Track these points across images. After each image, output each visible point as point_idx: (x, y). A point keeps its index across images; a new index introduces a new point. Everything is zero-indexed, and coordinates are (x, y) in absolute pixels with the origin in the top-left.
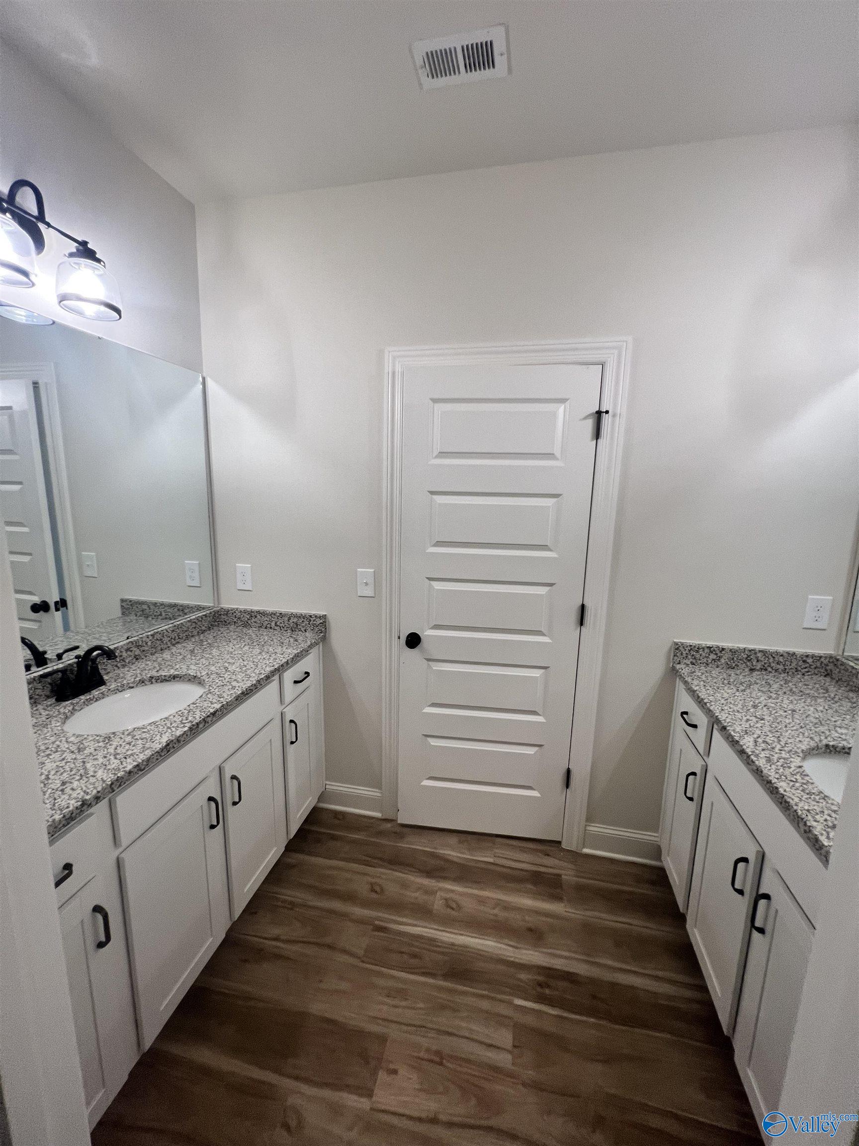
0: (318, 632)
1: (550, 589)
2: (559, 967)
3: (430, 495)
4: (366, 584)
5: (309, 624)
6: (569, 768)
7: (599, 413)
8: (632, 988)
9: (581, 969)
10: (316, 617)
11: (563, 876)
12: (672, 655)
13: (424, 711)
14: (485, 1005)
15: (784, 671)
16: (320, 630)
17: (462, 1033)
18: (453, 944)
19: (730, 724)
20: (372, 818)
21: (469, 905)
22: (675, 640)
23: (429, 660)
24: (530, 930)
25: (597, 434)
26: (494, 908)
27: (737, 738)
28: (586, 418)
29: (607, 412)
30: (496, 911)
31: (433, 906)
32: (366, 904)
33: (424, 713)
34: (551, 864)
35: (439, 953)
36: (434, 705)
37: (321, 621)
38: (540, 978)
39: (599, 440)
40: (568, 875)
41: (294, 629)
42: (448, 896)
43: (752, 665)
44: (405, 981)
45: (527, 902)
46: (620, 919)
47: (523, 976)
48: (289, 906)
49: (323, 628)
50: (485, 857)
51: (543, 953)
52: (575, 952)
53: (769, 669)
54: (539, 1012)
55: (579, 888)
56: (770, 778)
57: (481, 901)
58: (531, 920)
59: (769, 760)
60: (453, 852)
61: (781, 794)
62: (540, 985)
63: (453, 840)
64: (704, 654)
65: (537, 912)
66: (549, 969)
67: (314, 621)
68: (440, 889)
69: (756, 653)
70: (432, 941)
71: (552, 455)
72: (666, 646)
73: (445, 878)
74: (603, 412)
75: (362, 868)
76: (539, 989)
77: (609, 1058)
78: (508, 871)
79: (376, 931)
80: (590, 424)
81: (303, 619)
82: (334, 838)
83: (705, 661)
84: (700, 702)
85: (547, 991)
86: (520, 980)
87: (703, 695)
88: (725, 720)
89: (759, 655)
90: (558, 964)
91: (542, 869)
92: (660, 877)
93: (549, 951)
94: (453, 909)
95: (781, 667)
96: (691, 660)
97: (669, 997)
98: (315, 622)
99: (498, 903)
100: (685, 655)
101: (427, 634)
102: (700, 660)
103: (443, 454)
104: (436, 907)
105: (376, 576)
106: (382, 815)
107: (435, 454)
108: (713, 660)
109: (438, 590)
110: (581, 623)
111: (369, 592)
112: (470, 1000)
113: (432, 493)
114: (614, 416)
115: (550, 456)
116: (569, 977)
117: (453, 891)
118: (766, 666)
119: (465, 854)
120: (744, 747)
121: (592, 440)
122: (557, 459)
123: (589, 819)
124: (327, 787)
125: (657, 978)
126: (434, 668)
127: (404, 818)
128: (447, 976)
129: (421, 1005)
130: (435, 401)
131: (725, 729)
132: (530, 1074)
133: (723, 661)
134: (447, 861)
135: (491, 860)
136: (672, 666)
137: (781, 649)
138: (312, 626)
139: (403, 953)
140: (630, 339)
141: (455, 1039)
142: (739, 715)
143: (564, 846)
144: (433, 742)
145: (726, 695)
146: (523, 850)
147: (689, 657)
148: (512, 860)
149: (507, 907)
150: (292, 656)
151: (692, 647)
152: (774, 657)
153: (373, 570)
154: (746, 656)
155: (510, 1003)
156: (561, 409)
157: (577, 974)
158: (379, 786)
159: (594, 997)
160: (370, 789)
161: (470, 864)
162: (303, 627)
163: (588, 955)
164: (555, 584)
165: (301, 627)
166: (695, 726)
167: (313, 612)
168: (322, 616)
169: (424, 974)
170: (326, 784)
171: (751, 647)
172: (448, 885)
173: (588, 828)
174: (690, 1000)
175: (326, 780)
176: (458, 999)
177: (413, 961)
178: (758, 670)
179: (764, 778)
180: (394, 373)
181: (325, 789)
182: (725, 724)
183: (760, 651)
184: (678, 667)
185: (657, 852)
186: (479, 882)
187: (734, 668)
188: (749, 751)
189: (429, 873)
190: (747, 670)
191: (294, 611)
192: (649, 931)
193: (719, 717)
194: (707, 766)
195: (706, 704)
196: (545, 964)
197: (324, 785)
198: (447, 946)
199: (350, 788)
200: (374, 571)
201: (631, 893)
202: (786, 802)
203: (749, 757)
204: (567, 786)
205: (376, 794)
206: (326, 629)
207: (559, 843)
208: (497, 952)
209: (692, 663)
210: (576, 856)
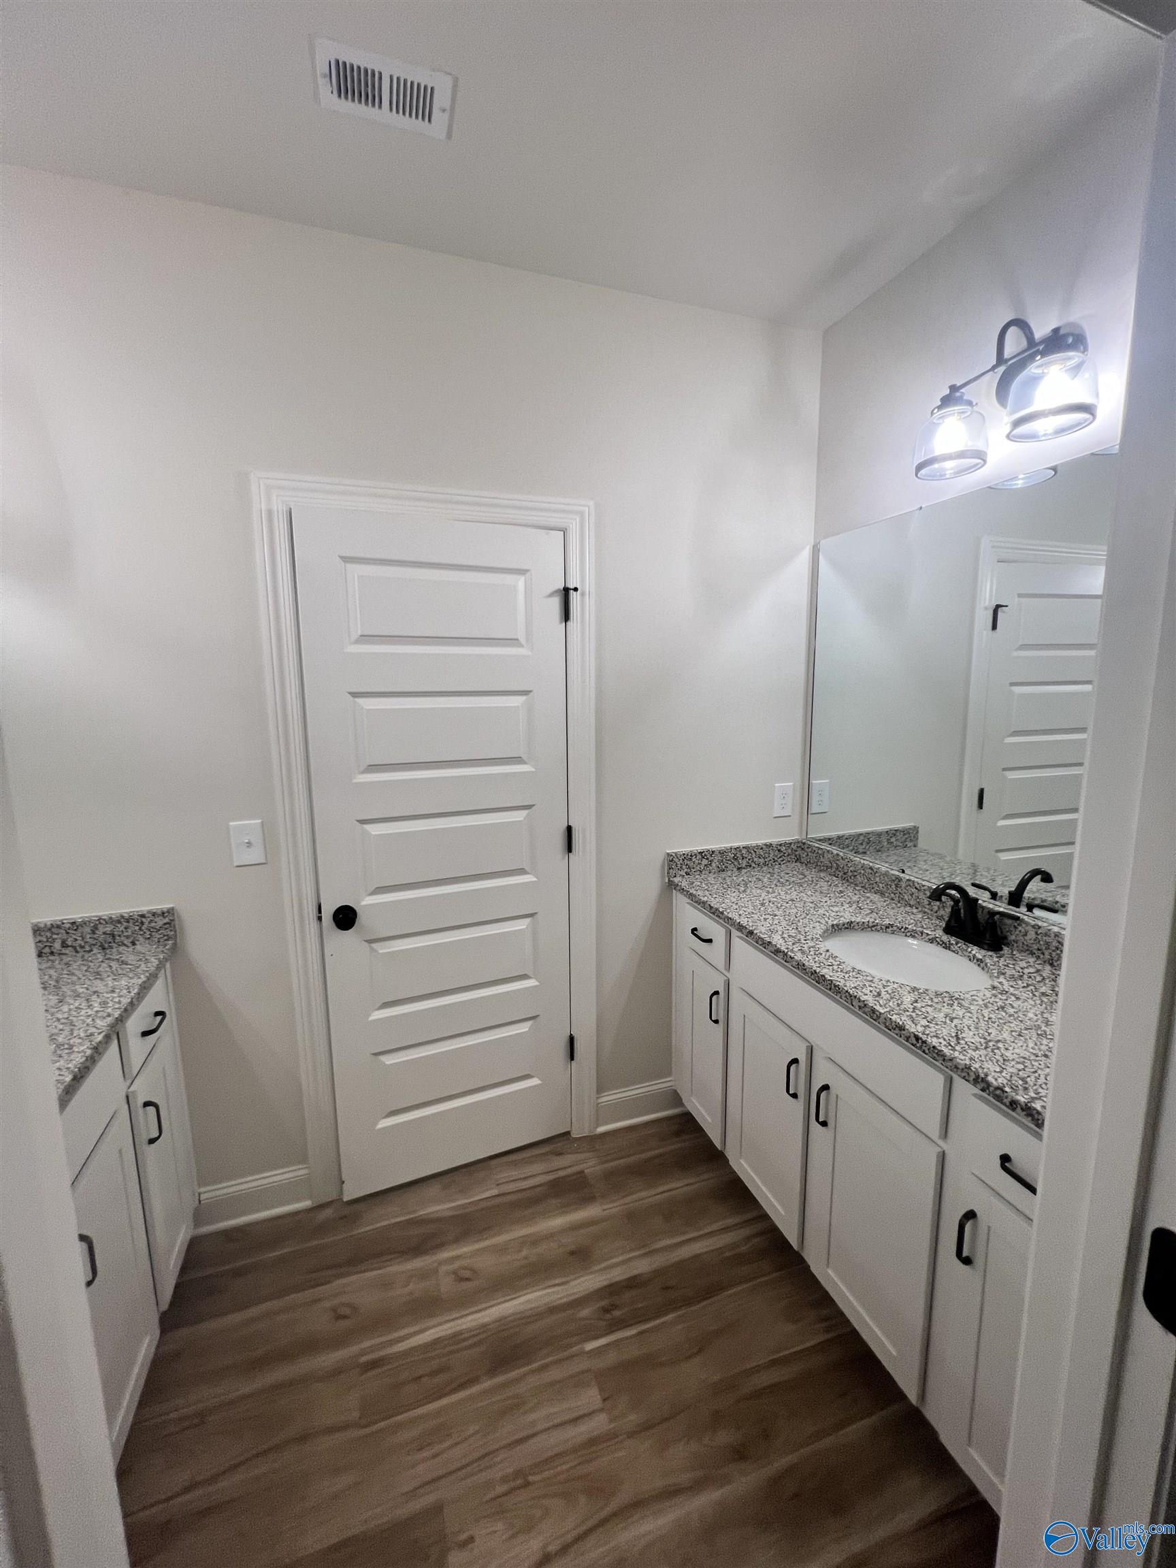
0: (162, 940)
1: (528, 814)
2: (618, 1279)
3: (352, 698)
4: (249, 844)
5: (140, 929)
6: (571, 1034)
7: (566, 590)
8: (697, 1256)
9: (642, 1266)
10: (154, 914)
11: (586, 1171)
12: (666, 868)
13: (371, 1018)
14: (555, 1374)
15: (765, 864)
16: (164, 936)
17: (540, 1427)
18: (484, 1326)
19: (754, 927)
20: (297, 1213)
21: (488, 1264)
22: (668, 851)
23: (370, 942)
24: (572, 1253)
25: (566, 616)
26: (520, 1251)
27: (768, 939)
28: (551, 595)
29: (576, 589)
30: (525, 1252)
31: (439, 1290)
32: (338, 1341)
33: (371, 1021)
34: (568, 1164)
35: (467, 1348)
36: (386, 1005)
37: (166, 920)
38: (604, 1303)
39: (568, 623)
40: (590, 1165)
41: (106, 945)
42: (457, 1265)
43: (739, 864)
44: (438, 1413)
45: (557, 1222)
46: (661, 1189)
47: (585, 1312)
48: (196, 1421)
49: (171, 931)
50: (484, 1193)
51: (598, 1271)
52: (632, 1250)
53: (754, 865)
54: (615, 1344)
55: (609, 1176)
56: (814, 969)
57: (502, 1249)
58: (570, 1241)
59: (803, 952)
60: (438, 1206)
61: (829, 980)
62: (606, 1310)
63: (434, 1189)
64: (697, 862)
65: (574, 1227)
66: (611, 1285)
67: (151, 921)
68: (440, 1263)
69: (740, 851)
70: (456, 1337)
71: (515, 642)
72: (658, 859)
73: (441, 1246)
74: (571, 589)
75: (308, 1294)
76: (608, 1316)
77: (700, 1346)
78: (519, 1196)
79: (366, 1371)
80: (556, 604)
81: (125, 924)
82: (238, 1273)
83: (698, 868)
84: (716, 913)
85: (617, 1313)
86: (583, 1319)
87: (714, 904)
88: (748, 925)
89: (744, 852)
90: (618, 1275)
91: (561, 1174)
92: (687, 1124)
93: (603, 1265)
94: (468, 1279)
95: (762, 861)
96: (686, 870)
97: (734, 1246)
98: (153, 924)
99: (525, 1242)
100: (679, 865)
101: (364, 903)
102: (694, 868)
103: (365, 638)
104: (443, 1289)
105: (268, 831)
106: (312, 1203)
107: (354, 636)
108: (705, 865)
109: (376, 835)
110: (569, 849)
111: (255, 855)
112: (533, 1381)
113: (355, 695)
114: (583, 594)
115: (513, 642)
116: (632, 1283)
117: (458, 1257)
118: (750, 862)
119: (458, 1200)
120: (778, 946)
121: (561, 622)
122: (522, 646)
123: (600, 1090)
124: (203, 1197)
125: (711, 1234)
126: (381, 951)
127: (351, 1192)
128: (493, 1371)
129: (471, 1430)
130: (346, 559)
131: (753, 933)
132: (633, 1418)
133: (714, 865)
134: (439, 1220)
135: (495, 1192)
136: (669, 880)
137: (761, 842)
138: (149, 933)
139: (420, 1377)
140: (591, 503)
141: (534, 1440)
142: (756, 917)
143: (575, 1135)
144: (389, 1060)
145: (734, 900)
146: (529, 1161)
147: (684, 867)
148: (521, 1179)
149: (535, 1241)
150: (136, 991)
151: (685, 856)
152: (755, 852)
153: (260, 821)
154: (733, 855)
155: (582, 1353)
156: (520, 582)
157: (640, 1275)
158: (304, 1159)
159: (667, 1288)
160: (285, 1170)
161: (467, 1210)
162: (127, 937)
163: (644, 1246)
164: (534, 805)
165: (123, 938)
166: (710, 941)
167: (144, 909)
168: (168, 912)
169: (462, 1386)
170: (199, 1194)
171: (736, 845)
172: (445, 1254)
173: (600, 1101)
174: (748, 1239)
175: (199, 1186)
176: (521, 1388)
177: (440, 1379)
178: (744, 868)
179: (807, 970)
180: (270, 512)
181: (200, 1201)
182: (751, 929)
183: (743, 848)
184: (676, 880)
185: (675, 1098)
186: (488, 1228)
187: (724, 871)
188: (783, 948)
189: (418, 1249)
190: (735, 869)
191: (104, 913)
192: (693, 1187)
193: (742, 922)
194: (729, 980)
195: (722, 913)
196: (605, 1283)
197: (197, 1195)
198: (478, 1331)
199: (242, 1183)
200: (262, 822)
201: (661, 1155)
202: (835, 986)
203: (786, 954)
204: (572, 1058)
205: (300, 1173)
206: (175, 932)
207: (568, 1133)
208: (547, 1300)
209: (687, 874)
210: (593, 1141)
